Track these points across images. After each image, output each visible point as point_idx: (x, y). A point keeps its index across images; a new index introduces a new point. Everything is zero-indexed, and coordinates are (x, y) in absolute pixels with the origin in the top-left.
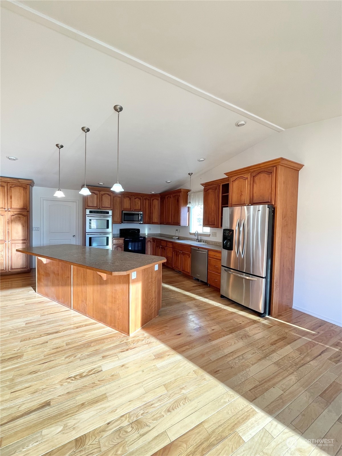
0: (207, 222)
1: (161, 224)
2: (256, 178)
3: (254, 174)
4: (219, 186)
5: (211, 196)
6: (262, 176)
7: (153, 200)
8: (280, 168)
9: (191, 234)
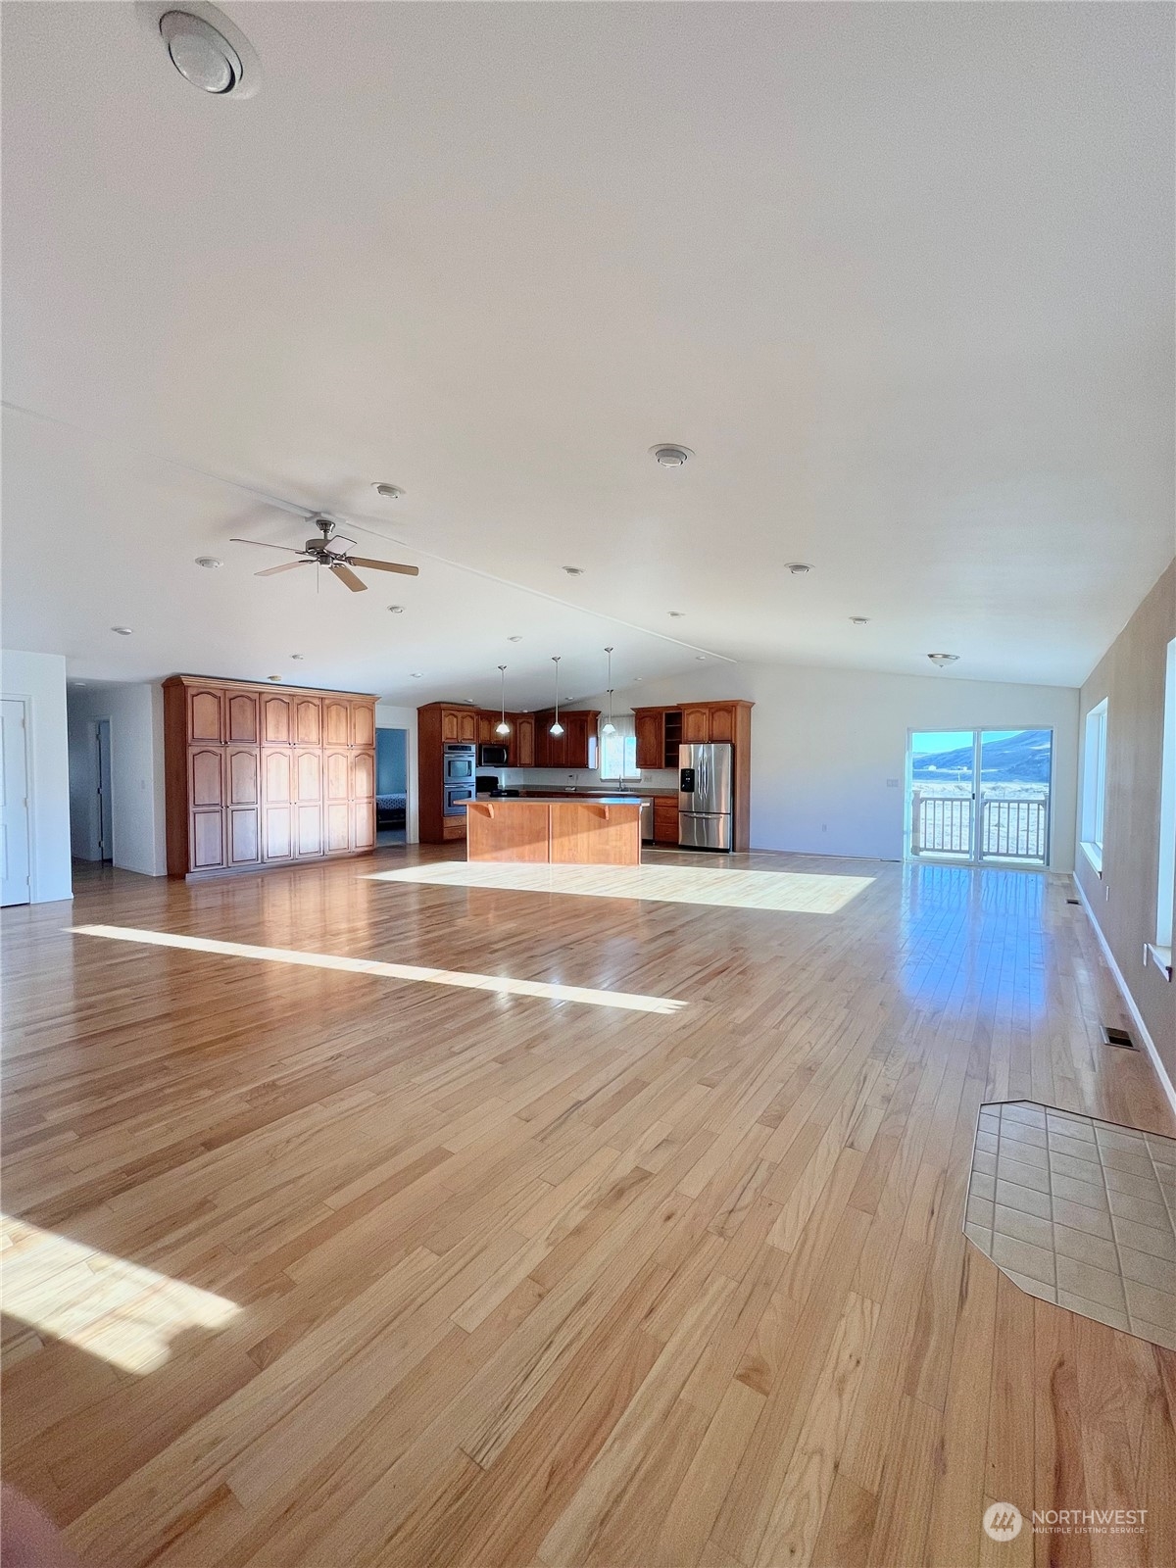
0: (642, 762)
1: (536, 766)
2: (716, 716)
3: (713, 710)
4: (661, 714)
5: (649, 727)
6: (721, 713)
7: (520, 724)
8: (739, 710)
9: (602, 781)
